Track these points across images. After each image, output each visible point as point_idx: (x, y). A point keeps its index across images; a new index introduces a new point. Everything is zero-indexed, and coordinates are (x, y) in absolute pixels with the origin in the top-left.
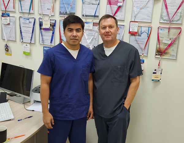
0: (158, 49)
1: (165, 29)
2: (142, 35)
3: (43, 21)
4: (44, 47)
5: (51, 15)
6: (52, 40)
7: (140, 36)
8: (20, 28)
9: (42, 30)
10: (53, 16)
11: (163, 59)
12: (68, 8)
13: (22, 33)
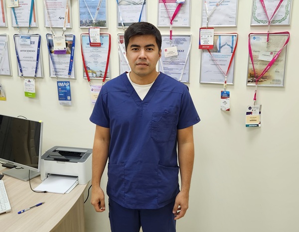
0: (250, 71)
1: (261, 37)
2: (221, 49)
3: (53, 39)
4: (58, 82)
5: (67, 28)
6: (70, 70)
7: (219, 52)
8: (17, 54)
9: (53, 54)
10: (69, 30)
11: (260, 88)
12: (93, 14)
13: (21, 62)
